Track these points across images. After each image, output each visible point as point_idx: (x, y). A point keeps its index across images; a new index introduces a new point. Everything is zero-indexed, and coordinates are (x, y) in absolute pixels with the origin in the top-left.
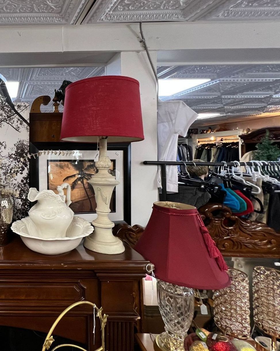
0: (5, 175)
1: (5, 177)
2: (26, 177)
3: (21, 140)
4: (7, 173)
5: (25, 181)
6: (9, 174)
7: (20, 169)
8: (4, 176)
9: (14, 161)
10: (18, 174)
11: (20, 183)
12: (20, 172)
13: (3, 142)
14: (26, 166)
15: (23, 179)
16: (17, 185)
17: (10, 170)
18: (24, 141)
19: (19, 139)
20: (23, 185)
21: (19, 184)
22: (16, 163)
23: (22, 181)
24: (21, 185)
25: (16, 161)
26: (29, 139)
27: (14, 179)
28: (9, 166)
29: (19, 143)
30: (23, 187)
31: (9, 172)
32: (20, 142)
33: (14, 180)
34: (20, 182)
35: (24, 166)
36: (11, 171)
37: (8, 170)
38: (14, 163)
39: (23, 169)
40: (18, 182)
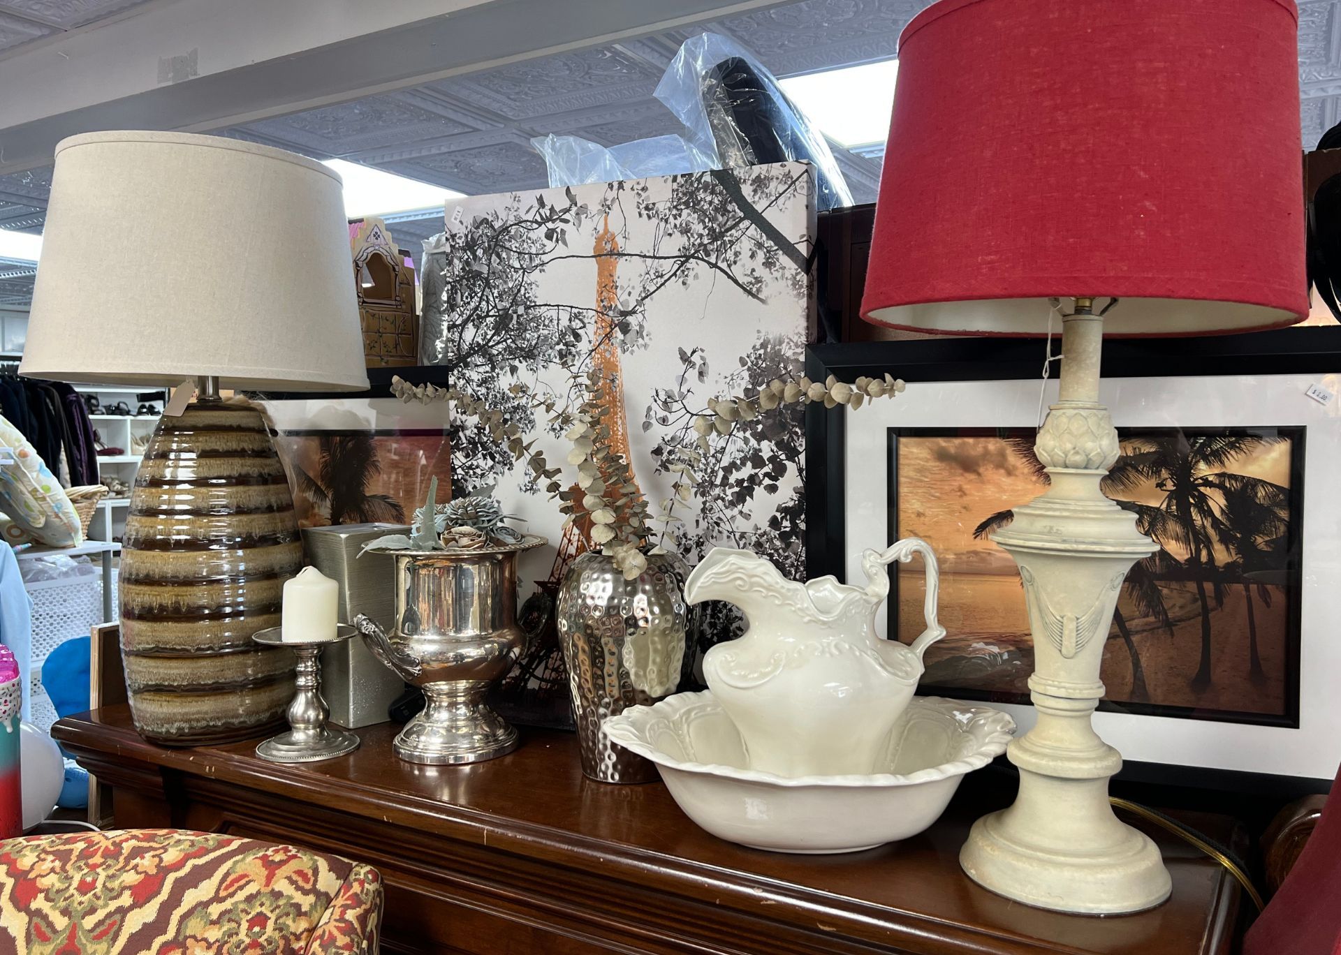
0: (703, 495)
1: (704, 503)
2: (791, 504)
3: (770, 337)
4: (712, 484)
5: (786, 523)
6: (717, 491)
7: (767, 469)
8: (700, 499)
9: (741, 434)
10: (759, 491)
11: (765, 533)
12: (767, 481)
13: (694, 352)
14: (792, 454)
15: (779, 515)
16: (754, 539)
17: (721, 473)
18: (781, 343)
19: (759, 332)
20: (778, 543)
21: (762, 535)
22: (746, 441)
23: (774, 523)
24: (770, 540)
25: (748, 434)
26: (804, 332)
27: (741, 512)
28: (719, 456)
29: (762, 351)
30: (777, 550)
31: (718, 482)
32: (763, 346)
33: (739, 517)
34: (765, 526)
35: (783, 457)
36: (725, 478)
37: (713, 471)
38: (740, 444)
39: (779, 470)
40: (757, 528)
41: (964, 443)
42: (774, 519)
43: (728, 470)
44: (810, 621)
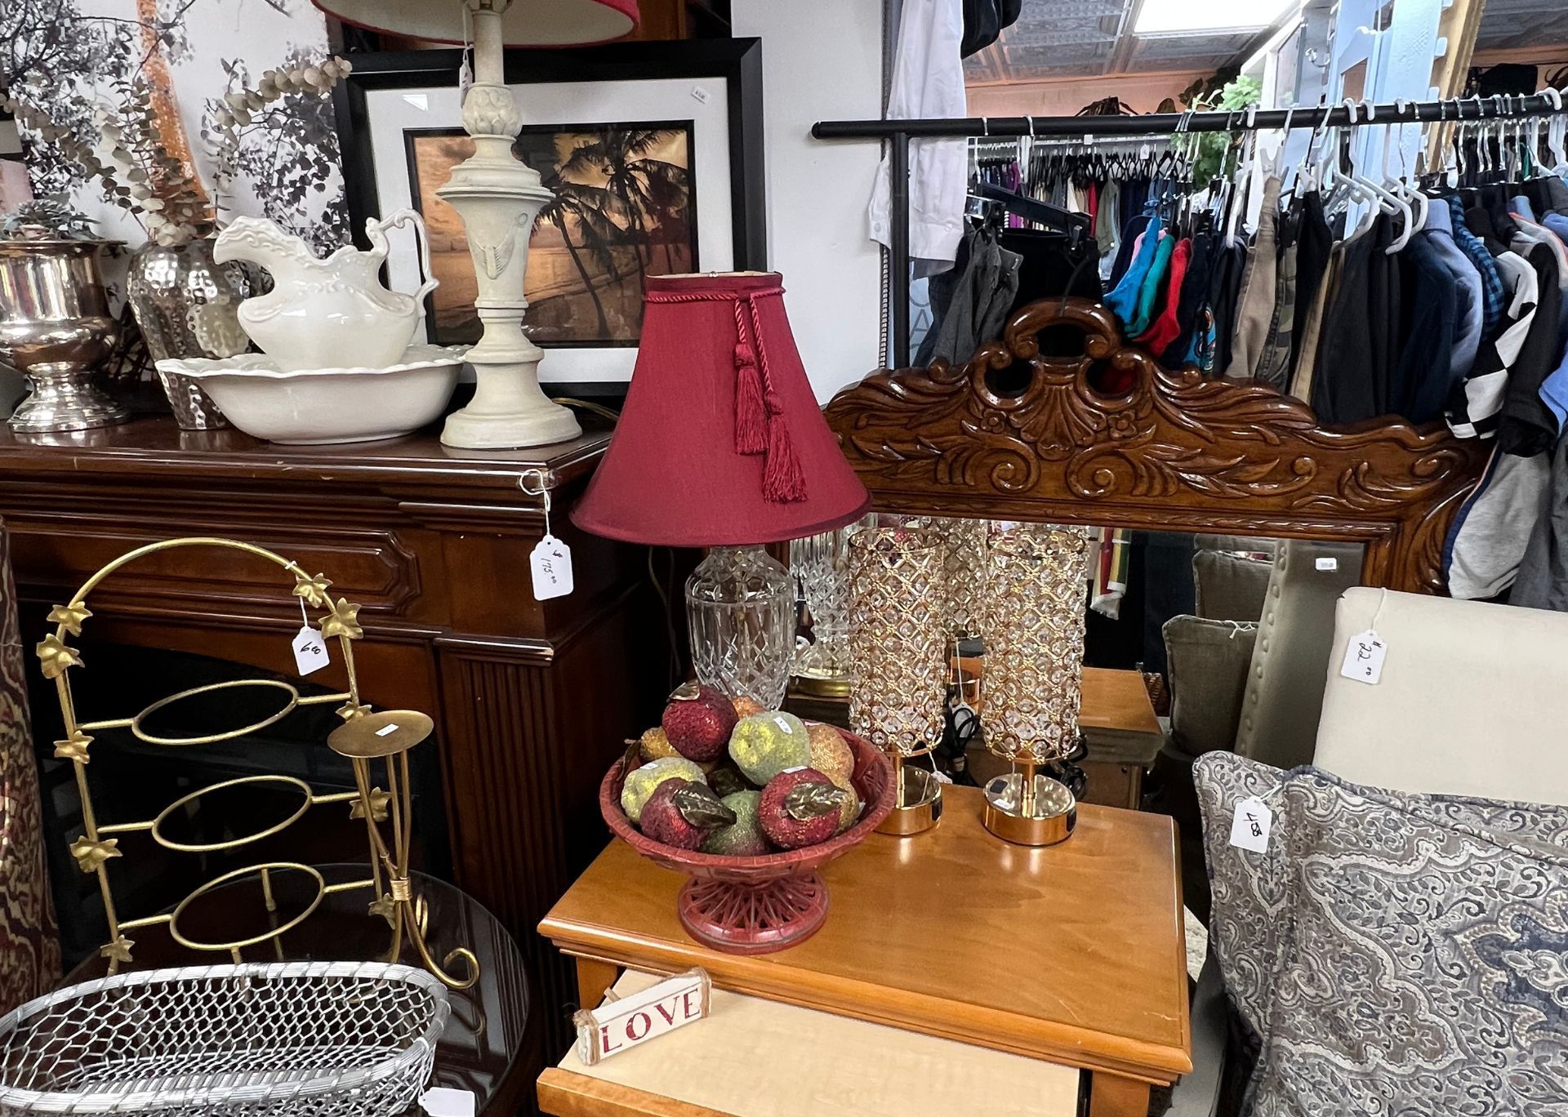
0: (264, 196)
1: (266, 204)
2: (338, 200)
3: (300, 48)
4: (269, 185)
5: (336, 218)
6: (275, 192)
7: (315, 170)
8: (262, 200)
9: (287, 139)
10: (310, 189)
11: (320, 227)
12: (316, 181)
13: (235, 63)
14: (332, 156)
15: (329, 211)
16: (312, 233)
17: (276, 176)
18: (309, 54)
19: (288, 43)
20: (332, 235)
21: (318, 229)
22: (293, 145)
23: (327, 218)
24: (325, 233)
25: (293, 139)
26: (326, 44)
27: (298, 210)
28: (272, 160)
29: (294, 62)
30: (332, 242)
31: (275, 183)
32: (295, 56)
33: (296, 214)
34: (320, 222)
35: (325, 159)
36: (280, 180)
37: (269, 174)
38: (289, 148)
39: (324, 172)
40: (314, 224)
41: (463, 141)
42: (326, 213)
43: (282, 172)
44: (309, 267)
